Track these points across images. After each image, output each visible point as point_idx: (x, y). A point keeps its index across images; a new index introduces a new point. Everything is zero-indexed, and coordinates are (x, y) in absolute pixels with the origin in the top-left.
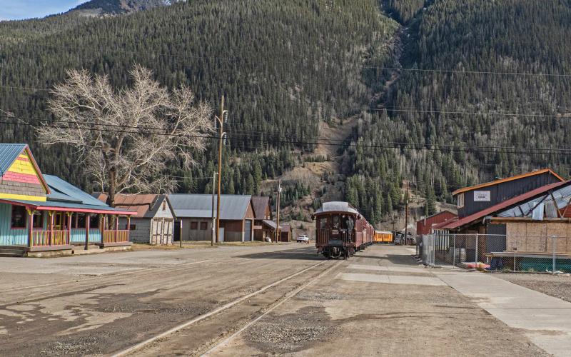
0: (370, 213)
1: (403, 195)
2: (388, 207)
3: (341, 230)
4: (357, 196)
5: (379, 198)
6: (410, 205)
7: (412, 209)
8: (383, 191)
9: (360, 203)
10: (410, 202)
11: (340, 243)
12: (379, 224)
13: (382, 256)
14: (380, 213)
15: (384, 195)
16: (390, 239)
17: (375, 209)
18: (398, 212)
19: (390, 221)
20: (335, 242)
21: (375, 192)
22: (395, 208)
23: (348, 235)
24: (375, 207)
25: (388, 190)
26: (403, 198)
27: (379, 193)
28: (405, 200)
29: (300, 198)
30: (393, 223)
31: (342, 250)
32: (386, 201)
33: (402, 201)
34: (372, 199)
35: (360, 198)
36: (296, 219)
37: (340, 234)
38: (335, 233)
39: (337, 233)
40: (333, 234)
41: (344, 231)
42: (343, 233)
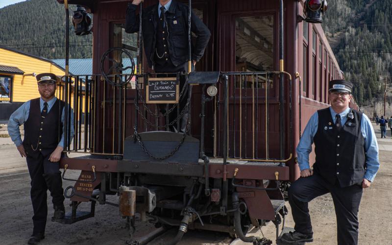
2: (369, 95)
3: (195, 80)
5: (362, 89)
8: (364, 84)
14: (363, 99)
15: (366, 87)
18: (376, 98)
19: (370, 105)
22: (373, 95)
25: (368, 83)
26: (380, 89)
27: (361, 85)
30: (372, 107)
32: (367, 91)
37: (187, 104)
38: (161, 96)
39: (174, 98)
40: (150, 100)
41: (209, 85)
42: (207, 96)
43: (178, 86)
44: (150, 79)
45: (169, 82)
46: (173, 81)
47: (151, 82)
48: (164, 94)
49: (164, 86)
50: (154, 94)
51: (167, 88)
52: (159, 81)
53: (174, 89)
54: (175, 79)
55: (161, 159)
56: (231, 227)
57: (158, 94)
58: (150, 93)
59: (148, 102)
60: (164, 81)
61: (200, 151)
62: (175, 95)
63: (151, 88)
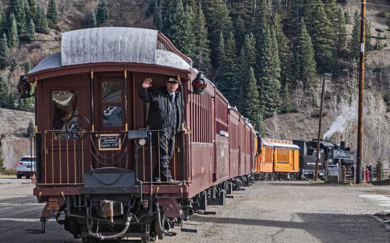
0: (245, 83)
1: (349, 28)
2: (302, 63)
3: (132, 135)
4: (204, 30)
5: (274, 36)
6: (371, 59)
7: (377, 70)
8: (285, 15)
9: (214, 55)
10: (369, 48)
11: (126, 182)
12: (275, 119)
13: (287, 219)
14: (279, 85)
15: (290, 29)
16: (291, 166)
17: (259, 73)
18: (334, 78)
19: (310, 110)
20: (109, 178)
21: (260, 18)
22: (323, 67)
23: (159, 152)
24: (259, 65)
25: (302, 12)
26: (349, 37)
27: (272, 23)
28: (355, 44)
29: (24, 40)
30: (318, 116)
31: (137, 209)
32: (297, 47)
33: (346, 47)
34: (250, 40)
35: (213, 38)
36: (11, 107)
37: (126, 150)
38: (109, 145)
39: (118, 147)
40: (101, 148)
41: (140, 139)
42: (139, 145)
43: (120, 140)
44: (101, 135)
45: (114, 137)
46: (117, 136)
47: (102, 137)
48: (111, 144)
49: (111, 139)
50: (103, 144)
51: (112, 140)
52: (107, 137)
53: (118, 141)
54: (118, 135)
55: (111, 185)
56: (144, 233)
57: (107, 144)
58: (101, 144)
59: (100, 149)
60: (110, 136)
61: (135, 178)
62: (118, 145)
63: (102, 141)
